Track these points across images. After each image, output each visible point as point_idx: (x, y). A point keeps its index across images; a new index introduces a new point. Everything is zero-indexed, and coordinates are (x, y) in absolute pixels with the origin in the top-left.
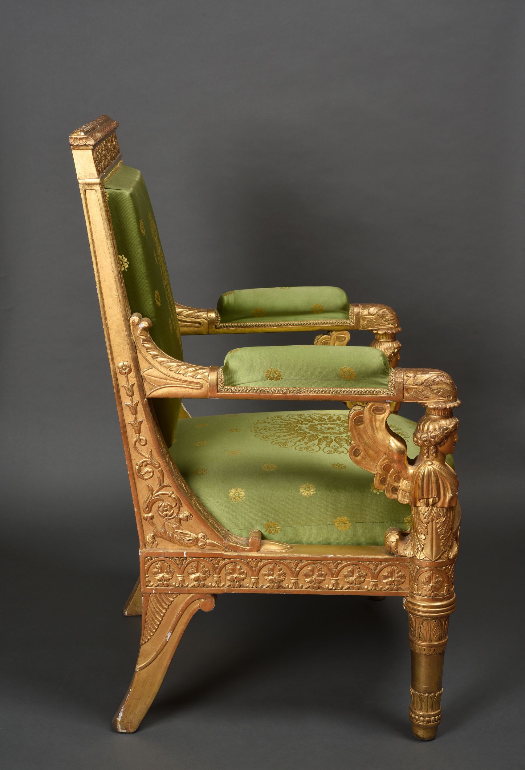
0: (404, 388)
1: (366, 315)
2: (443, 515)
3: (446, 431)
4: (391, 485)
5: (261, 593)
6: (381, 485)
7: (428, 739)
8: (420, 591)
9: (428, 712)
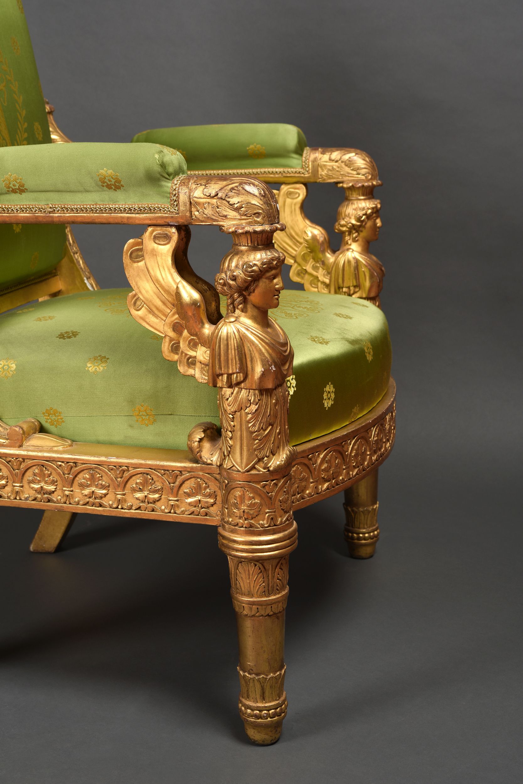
0: (191, 202)
1: (326, 162)
2: (254, 401)
3: (250, 268)
4: (186, 355)
5: (27, 507)
6: (172, 354)
7: (261, 742)
8: (231, 517)
9: (257, 702)
